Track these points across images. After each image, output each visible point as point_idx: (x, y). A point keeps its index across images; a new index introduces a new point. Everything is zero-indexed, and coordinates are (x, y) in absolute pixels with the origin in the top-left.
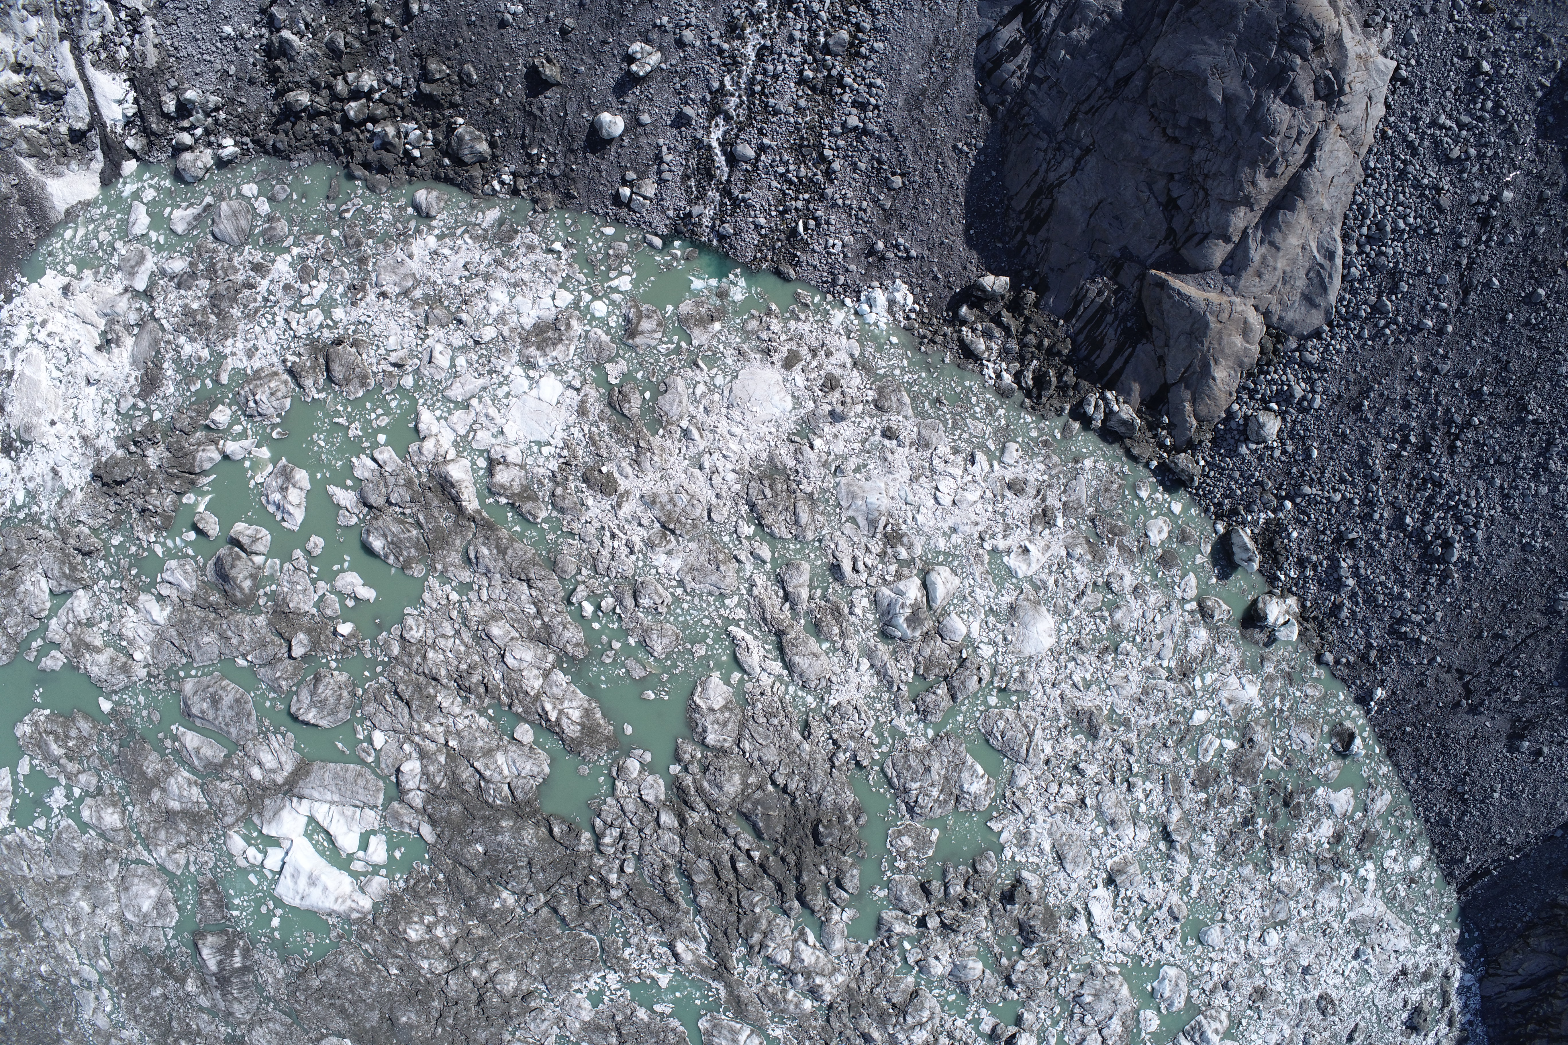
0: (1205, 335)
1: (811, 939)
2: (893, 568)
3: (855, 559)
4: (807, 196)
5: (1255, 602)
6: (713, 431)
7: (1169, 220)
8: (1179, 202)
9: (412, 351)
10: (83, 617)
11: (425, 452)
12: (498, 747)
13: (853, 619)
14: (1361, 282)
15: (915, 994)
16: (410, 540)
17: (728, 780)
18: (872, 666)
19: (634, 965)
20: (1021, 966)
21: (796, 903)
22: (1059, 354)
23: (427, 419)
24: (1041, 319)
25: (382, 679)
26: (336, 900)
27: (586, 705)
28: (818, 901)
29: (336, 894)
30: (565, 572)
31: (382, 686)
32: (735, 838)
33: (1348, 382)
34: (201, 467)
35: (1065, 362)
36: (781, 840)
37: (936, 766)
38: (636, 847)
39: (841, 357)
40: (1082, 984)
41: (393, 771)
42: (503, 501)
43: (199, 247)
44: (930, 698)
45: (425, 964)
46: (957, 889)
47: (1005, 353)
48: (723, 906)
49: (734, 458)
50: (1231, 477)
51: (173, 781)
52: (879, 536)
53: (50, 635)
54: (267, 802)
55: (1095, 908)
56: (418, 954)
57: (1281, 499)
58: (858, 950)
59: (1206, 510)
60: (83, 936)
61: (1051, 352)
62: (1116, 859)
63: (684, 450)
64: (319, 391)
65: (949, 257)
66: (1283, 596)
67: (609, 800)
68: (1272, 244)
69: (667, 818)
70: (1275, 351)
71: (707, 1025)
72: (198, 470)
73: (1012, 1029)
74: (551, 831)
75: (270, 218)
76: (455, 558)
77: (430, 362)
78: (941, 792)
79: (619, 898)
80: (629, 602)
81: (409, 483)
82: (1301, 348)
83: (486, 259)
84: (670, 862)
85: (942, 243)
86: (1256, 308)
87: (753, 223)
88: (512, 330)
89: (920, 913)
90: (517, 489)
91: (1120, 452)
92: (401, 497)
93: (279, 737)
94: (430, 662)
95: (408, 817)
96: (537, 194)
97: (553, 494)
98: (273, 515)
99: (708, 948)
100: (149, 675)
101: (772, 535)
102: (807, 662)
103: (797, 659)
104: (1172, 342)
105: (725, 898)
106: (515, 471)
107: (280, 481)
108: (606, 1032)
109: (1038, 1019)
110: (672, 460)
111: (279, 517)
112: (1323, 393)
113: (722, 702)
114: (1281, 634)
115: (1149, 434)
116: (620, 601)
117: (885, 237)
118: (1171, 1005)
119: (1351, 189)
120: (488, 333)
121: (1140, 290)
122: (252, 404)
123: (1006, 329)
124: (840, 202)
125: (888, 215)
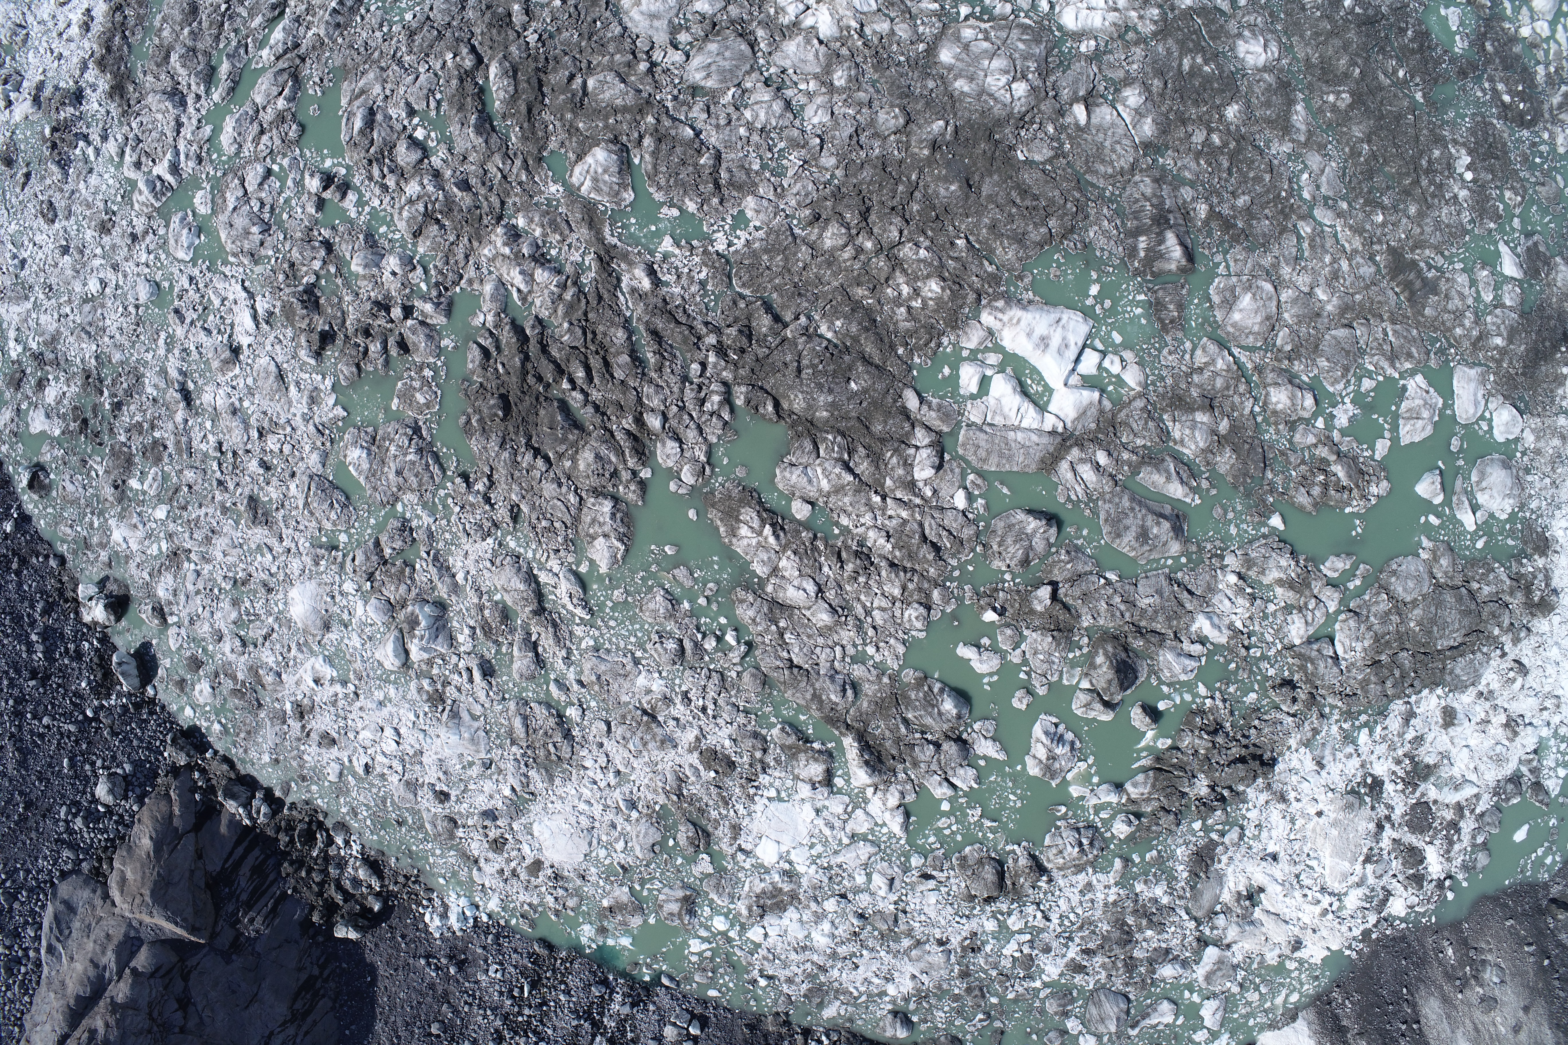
0: (155, 883)
1: (515, 295)
2: (435, 671)
3: (471, 680)
4: (520, 1019)
5: (118, 619)
6: (606, 807)
7: (186, 989)
8: (176, 1006)
9: (912, 889)
10: (1296, 617)
11: (897, 794)
12: (828, 495)
13: (472, 623)
14: (26, 923)
15: (417, 234)
16: (915, 709)
17: (589, 465)
18: (454, 576)
19: (697, 259)
20: (317, 265)
21: (528, 332)
22: (292, 863)
23: (895, 824)
24: (308, 895)
25: (954, 562)
26: (1019, 321)
27: (734, 540)
28: (506, 336)
29: (1018, 328)
30: (753, 675)
31: (953, 556)
32: (586, 402)
33: (37, 830)
34: (1147, 777)
35: (289, 853)
36: (542, 399)
37: (392, 476)
38: (687, 391)
39: (489, 869)
40: (262, 244)
41: (946, 466)
42: (816, 746)
43: (1143, 988)
44: (398, 544)
45: (923, 253)
46: (375, 347)
47: (342, 864)
48: (601, 328)
49: (585, 781)
50: (141, 740)
51: (1202, 445)
52: (449, 702)
53: (1337, 596)
54: (1093, 426)
55: (249, 324)
56: (930, 264)
57: (96, 719)
58: (470, 282)
59: (163, 707)
60: (1328, 259)
61: (299, 863)
62: (231, 374)
63: (635, 790)
64: (1013, 852)
65: (390, 956)
66: (96, 623)
67: (715, 440)
68: (96, 966)
69: (654, 422)
70: (99, 860)
71: (625, 195)
72: (1151, 773)
73: (327, 195)
74: (777, 405)
75: (1066, 1014)
76: (869, 689)
77: (892, 880)
78: (387, 450)
79: (707, 335)
80: (688, 645)
81: (916, 764)
82: (78, 862)
83: (835, 973)
84: (653, 375)
85: (396, 970)
86: (114, 904)
87: (572, 996)
88: (808, 907)
89: (409, 322)
90: (802, 757)
91: (239, 766)
92: (922, 751)
93: (1074, 497)
94: (897, 583)
95: (931, 417)
96: (784, 1030)
97: (765, 751)
98: (1067, 729)
99: (619, 280)
100: (1222, 557)
101: (549, 706)
102: (512, 584)
103: (522, 587)
104: (187, 874)
105: (599, 337)
106: (804, 774)
107: (1057, 765)
108: (731, 183)
109: (303, 207)
110: (646, 781)
111: (1062, 727)
112: (58, 820)
113: (596, 543)
114: (93, 590)
115: (214, 782)
116: (697, 645)
117: (448, 978)
118: (183, 219)
119: (34, 1008)
120: (830, 905)
121: (216, 923)
122: (1085, 841)
123: (339, 887)
124: (489, 1012)
125: (445, 997)
